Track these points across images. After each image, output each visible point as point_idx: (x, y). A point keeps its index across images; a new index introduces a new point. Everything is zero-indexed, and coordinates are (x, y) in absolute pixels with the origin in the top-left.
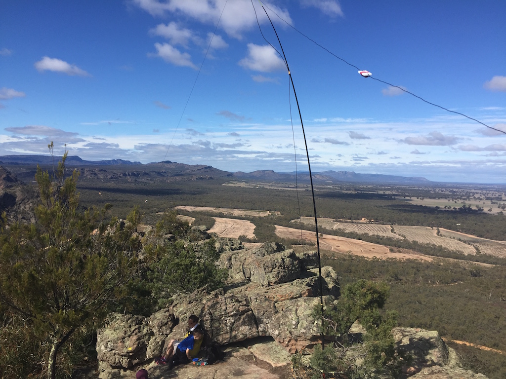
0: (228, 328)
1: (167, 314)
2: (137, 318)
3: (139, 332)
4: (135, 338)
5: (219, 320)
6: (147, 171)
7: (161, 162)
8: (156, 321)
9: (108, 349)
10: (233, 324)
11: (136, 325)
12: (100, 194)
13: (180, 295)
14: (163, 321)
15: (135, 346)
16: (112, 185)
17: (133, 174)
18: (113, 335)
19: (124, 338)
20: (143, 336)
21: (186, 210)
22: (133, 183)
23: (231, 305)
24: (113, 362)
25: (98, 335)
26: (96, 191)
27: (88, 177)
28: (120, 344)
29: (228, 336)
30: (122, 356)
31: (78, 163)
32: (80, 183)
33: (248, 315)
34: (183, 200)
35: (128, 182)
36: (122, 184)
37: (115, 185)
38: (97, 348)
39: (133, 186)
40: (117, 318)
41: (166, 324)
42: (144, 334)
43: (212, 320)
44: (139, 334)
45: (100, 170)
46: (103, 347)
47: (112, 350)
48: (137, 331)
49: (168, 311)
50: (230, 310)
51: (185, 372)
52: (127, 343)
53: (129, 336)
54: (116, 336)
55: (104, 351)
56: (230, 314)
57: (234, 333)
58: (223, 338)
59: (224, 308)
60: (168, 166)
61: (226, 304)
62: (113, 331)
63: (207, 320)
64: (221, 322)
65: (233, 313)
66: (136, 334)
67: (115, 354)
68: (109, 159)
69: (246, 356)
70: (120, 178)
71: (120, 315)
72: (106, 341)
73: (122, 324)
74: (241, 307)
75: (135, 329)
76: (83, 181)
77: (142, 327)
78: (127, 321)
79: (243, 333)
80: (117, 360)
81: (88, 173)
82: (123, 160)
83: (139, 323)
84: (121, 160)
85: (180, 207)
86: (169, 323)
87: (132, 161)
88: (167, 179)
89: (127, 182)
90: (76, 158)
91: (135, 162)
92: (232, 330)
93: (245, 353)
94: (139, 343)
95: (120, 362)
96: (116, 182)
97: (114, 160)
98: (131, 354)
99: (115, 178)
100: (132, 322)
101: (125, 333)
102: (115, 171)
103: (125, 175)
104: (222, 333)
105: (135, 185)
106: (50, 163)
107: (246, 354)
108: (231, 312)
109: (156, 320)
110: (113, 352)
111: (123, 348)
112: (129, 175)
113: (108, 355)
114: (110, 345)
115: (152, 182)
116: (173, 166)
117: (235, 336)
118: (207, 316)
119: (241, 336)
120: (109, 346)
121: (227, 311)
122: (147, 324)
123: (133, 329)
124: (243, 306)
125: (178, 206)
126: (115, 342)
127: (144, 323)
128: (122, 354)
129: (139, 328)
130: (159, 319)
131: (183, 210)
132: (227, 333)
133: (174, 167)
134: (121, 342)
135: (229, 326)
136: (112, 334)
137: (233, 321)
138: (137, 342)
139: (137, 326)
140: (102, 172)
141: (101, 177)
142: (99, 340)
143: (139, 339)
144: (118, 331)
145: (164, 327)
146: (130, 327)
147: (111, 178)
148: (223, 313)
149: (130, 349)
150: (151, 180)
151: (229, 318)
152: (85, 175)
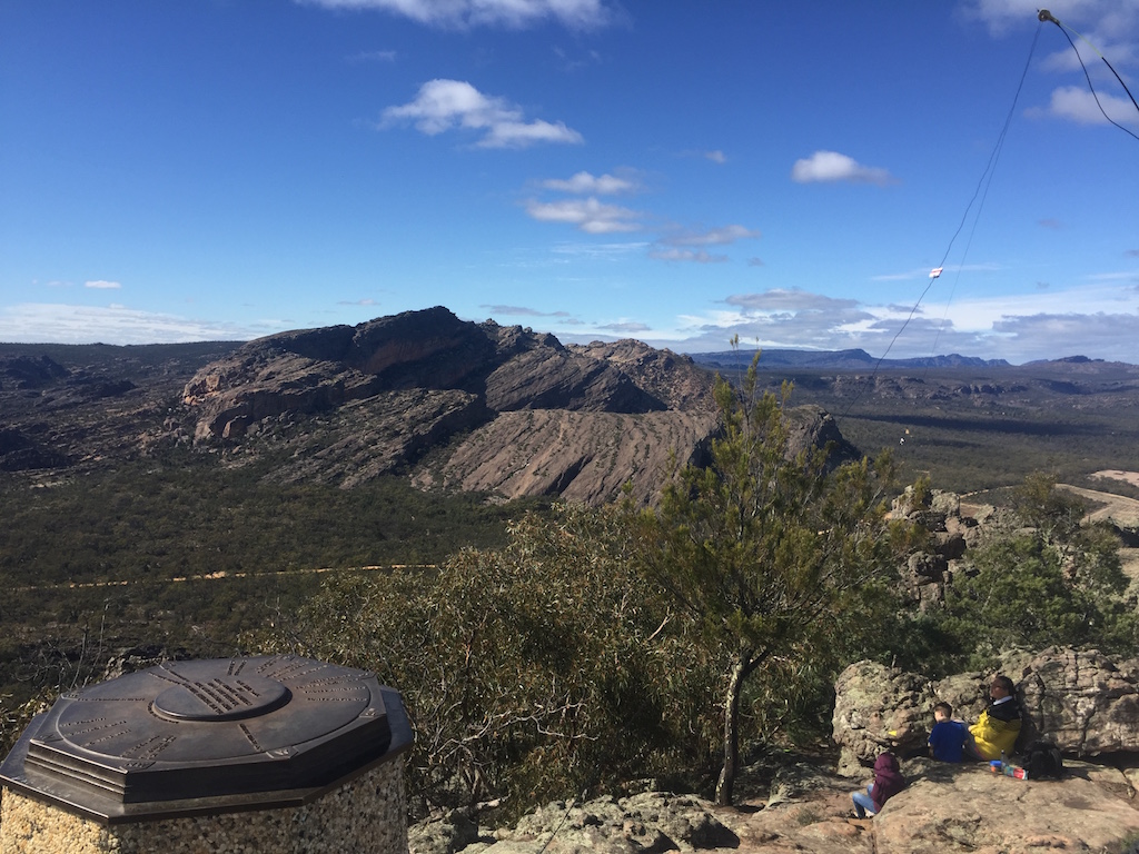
0: (1079, 719)
1: (977, 683)
2: (913, 678)
3: (914, 705)
4: (904, 714)
5: (1059, 699)
6: (1022, 382)
7: (1060, 360)
8: (949, 692)
9: (853, 725)
10: (1091, 713)
11: (907, 690)
12: (907, 432)
13: (1016, 653)
14: (966, 694)
15: (904, 730)
16: (936, 411)
17: (988, 389)
18: (863, 701)
19: (882, 710)
20: (922, 714)
21: (1125, 482)
22: (985, 409)
23: (1089, 673)
24: (860, 751)
25: (838, 696)
26: (897, 425)
27: (884, 394)
28: (875, 719)
29: (1077, 736)
30: (879, 743)
31: (863, 365)
32: (867, 408)
33: (1127, 701)
34: (1118, 456)
35: (974, 407)
36: (961, 411)
37: (943, 413)
38: (834, 720)
39: (985, 415)
40: (876, 671)
41: (972, 702)
42: (922, 711)
43: (1042, 696)
44: (913, 709)
45: (910, 380)
46: (843, 720)
47: (860, 728)
48: (909, 702)
49: (981, 678)
50: (1086, 682)
51: (969, 779)
52: (889, 721)
53: (894, 709)
54: (868, 704)
55: (845, 727)
56: (1085, 692)
57: (1091, 734)
58: (1066, 738)
59: (1072, 675)
60: (1081, 368)
61: (1077, 668)
62: (863, 693)
63: (1032, 694)
64: (1064, 704)
65: (1092, 690)
66: (907, 707)
67: (864, 737)
68: (930, 355)
69: (1112, 783)
70: (954, 398)
71: (882, 667)
72: (849, 708)
73: (882, 685)
74: (1112, 681)
75: (906, 698)
76: (871, 403)
77: (921, 697)
78: (892, 679)
79: (1112, 737)
80: (867, 749)
81: (883, 385)
82: (963, 355)
83: (917, 688)
84: (958, 356)
85: (1109, 474)
86: (979, 701)
87: (986, 357)
88: (1076, 402)
89: (971, 407)
90: (858, 354)
91: (993, 361)
92: (1087, 726)
93: (1112, 777)
94: (911, 727)
95: (873, 755)
96: (946, 407)
97: (941, 357)
98: (894, 744)
99: (944, 398)
100: (901, 682)
101: (886, 700)
102: (944, 383)
103: (967, 391)
104: (1064, 727)
105: (991, 414)
106: (806, 365)
107: (1114, 781)
108: (1087, 687)
109: (950, 690)
110: (862, 731)
111: (880, 727)
112: (977, 390)
113: (852, 736)
114: (856, 717)
115: (1034, 409)
116: (1092, 370)
117: (1095, 741)
118: (1031, 685)
119: (1107, 743)
120: (854, 719)
121: (1079, 684)
122: (932, 695)
123: (901, 696)
124: (1117, 678)
125: (1103, 469)
126: (865, 713)
127: (926, 691)
128: (877, 739)
129: (914, 698)
130: (957, 690)
131: (1117, 481)
132: (1076, 729)
133: (1096, 372)
134: (876, 715)
135: (1082, 715)
136: (862, 697)
137: (1091, 707)
138: (908, 724)
139: (910, 693)
140: (912, 384)
141: (911, 396)
142: (838, 705)
143: (912, 718)
144: (873, 695)
145: (966, 708)
146: (897, 691)
147: (935, 397)
148: (1069, 686)
149: (894, 733)
150: (1032, 404)
151: (1082, 699)
152: (876, 391)
